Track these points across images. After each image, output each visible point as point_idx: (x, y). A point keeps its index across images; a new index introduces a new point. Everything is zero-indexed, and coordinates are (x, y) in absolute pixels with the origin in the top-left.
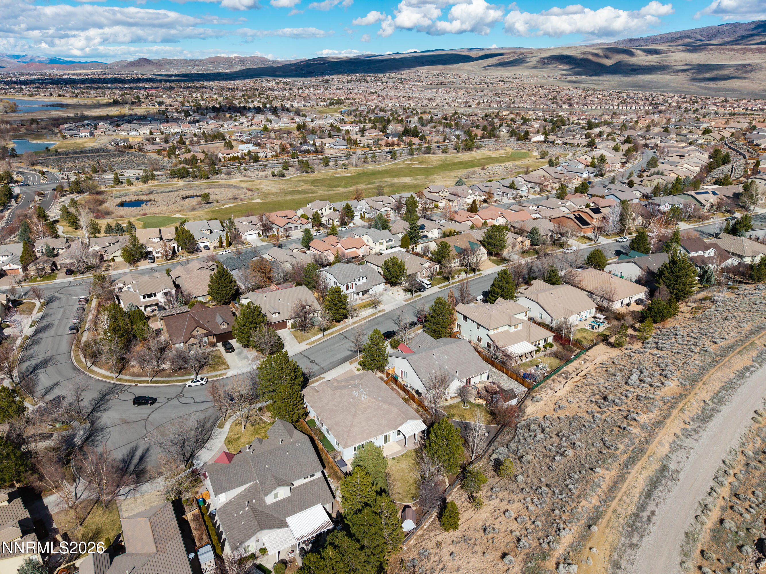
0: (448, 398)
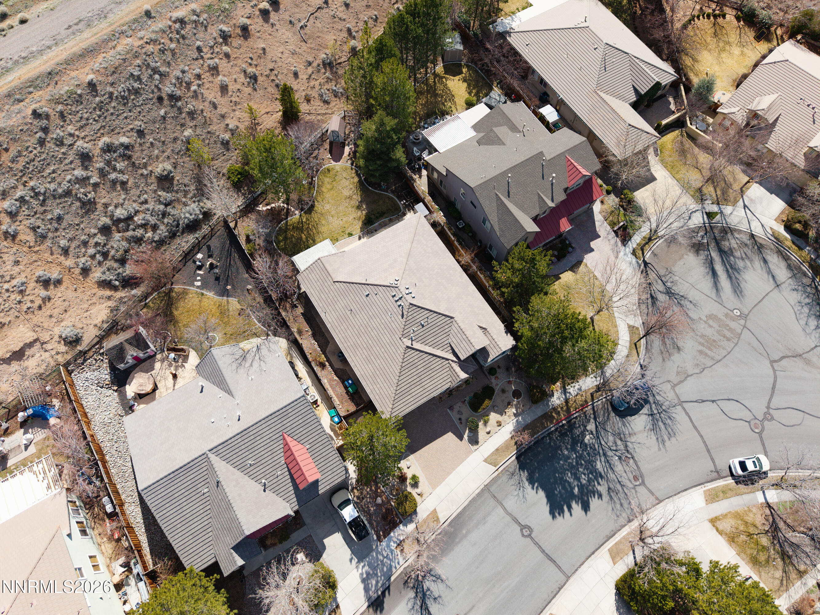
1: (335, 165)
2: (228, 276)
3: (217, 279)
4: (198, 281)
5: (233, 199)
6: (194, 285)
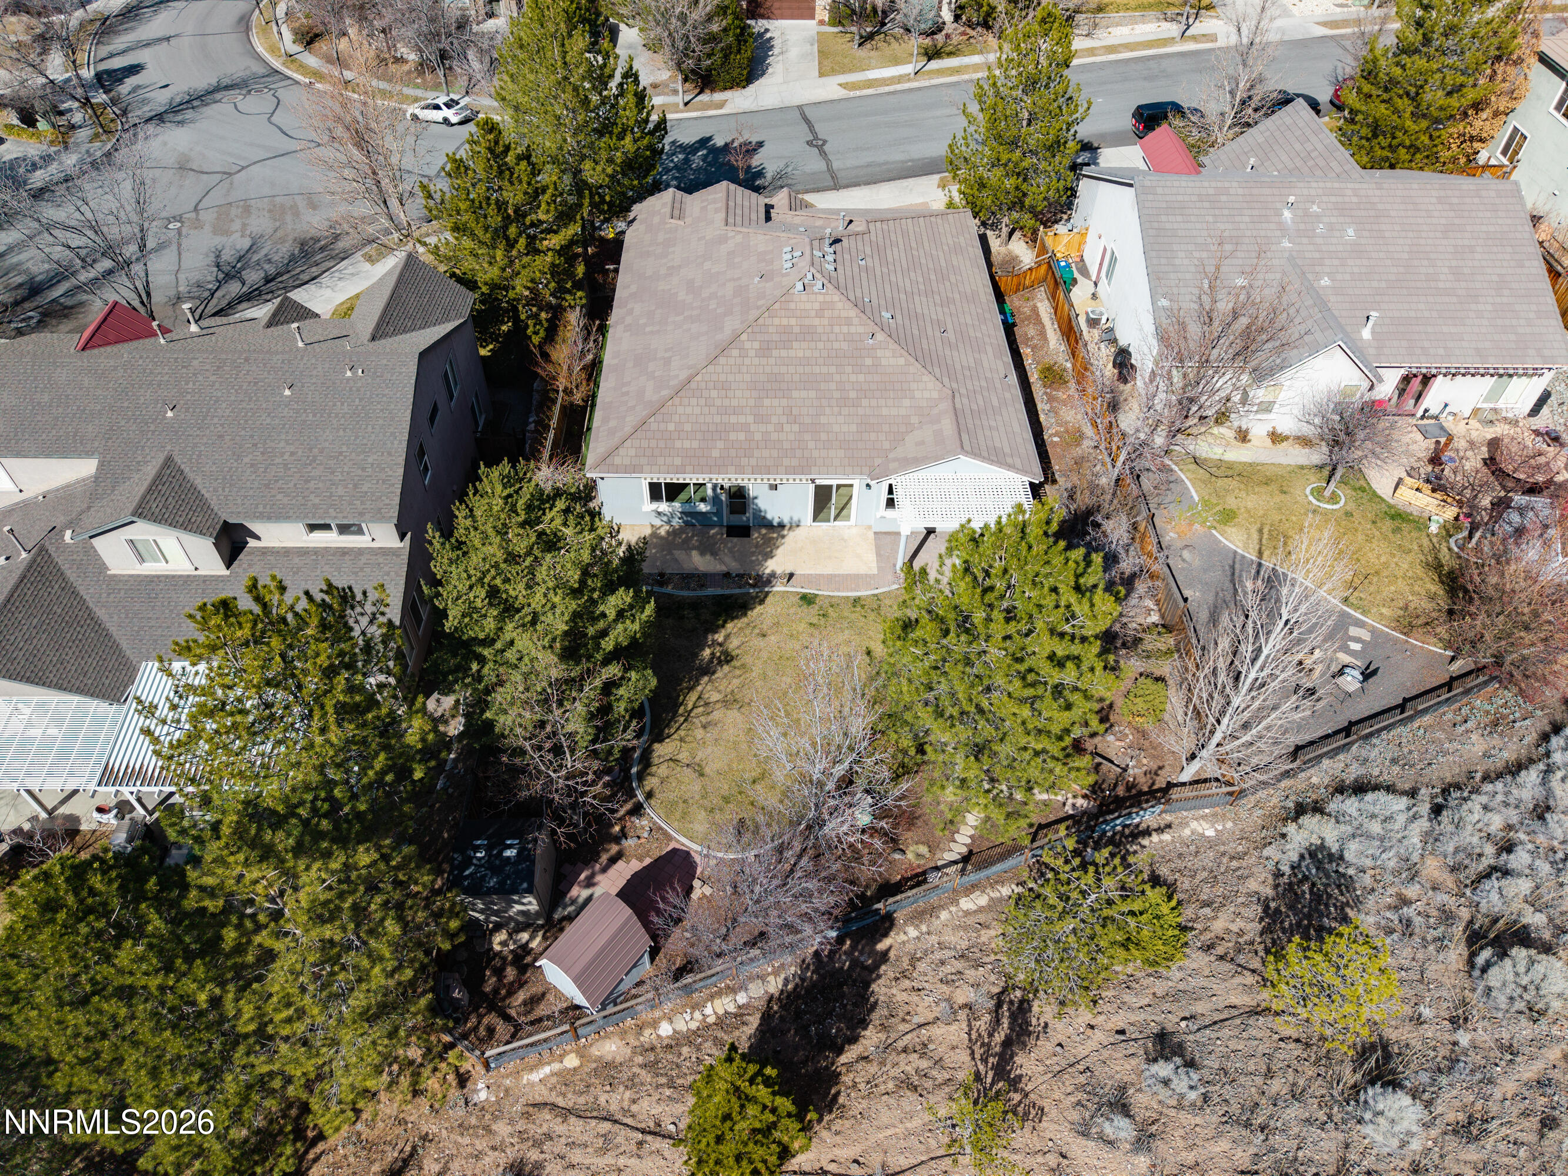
0: (1259, 430)
1: (705, 841)
4: (1357, 640)
6: (1373, 631)
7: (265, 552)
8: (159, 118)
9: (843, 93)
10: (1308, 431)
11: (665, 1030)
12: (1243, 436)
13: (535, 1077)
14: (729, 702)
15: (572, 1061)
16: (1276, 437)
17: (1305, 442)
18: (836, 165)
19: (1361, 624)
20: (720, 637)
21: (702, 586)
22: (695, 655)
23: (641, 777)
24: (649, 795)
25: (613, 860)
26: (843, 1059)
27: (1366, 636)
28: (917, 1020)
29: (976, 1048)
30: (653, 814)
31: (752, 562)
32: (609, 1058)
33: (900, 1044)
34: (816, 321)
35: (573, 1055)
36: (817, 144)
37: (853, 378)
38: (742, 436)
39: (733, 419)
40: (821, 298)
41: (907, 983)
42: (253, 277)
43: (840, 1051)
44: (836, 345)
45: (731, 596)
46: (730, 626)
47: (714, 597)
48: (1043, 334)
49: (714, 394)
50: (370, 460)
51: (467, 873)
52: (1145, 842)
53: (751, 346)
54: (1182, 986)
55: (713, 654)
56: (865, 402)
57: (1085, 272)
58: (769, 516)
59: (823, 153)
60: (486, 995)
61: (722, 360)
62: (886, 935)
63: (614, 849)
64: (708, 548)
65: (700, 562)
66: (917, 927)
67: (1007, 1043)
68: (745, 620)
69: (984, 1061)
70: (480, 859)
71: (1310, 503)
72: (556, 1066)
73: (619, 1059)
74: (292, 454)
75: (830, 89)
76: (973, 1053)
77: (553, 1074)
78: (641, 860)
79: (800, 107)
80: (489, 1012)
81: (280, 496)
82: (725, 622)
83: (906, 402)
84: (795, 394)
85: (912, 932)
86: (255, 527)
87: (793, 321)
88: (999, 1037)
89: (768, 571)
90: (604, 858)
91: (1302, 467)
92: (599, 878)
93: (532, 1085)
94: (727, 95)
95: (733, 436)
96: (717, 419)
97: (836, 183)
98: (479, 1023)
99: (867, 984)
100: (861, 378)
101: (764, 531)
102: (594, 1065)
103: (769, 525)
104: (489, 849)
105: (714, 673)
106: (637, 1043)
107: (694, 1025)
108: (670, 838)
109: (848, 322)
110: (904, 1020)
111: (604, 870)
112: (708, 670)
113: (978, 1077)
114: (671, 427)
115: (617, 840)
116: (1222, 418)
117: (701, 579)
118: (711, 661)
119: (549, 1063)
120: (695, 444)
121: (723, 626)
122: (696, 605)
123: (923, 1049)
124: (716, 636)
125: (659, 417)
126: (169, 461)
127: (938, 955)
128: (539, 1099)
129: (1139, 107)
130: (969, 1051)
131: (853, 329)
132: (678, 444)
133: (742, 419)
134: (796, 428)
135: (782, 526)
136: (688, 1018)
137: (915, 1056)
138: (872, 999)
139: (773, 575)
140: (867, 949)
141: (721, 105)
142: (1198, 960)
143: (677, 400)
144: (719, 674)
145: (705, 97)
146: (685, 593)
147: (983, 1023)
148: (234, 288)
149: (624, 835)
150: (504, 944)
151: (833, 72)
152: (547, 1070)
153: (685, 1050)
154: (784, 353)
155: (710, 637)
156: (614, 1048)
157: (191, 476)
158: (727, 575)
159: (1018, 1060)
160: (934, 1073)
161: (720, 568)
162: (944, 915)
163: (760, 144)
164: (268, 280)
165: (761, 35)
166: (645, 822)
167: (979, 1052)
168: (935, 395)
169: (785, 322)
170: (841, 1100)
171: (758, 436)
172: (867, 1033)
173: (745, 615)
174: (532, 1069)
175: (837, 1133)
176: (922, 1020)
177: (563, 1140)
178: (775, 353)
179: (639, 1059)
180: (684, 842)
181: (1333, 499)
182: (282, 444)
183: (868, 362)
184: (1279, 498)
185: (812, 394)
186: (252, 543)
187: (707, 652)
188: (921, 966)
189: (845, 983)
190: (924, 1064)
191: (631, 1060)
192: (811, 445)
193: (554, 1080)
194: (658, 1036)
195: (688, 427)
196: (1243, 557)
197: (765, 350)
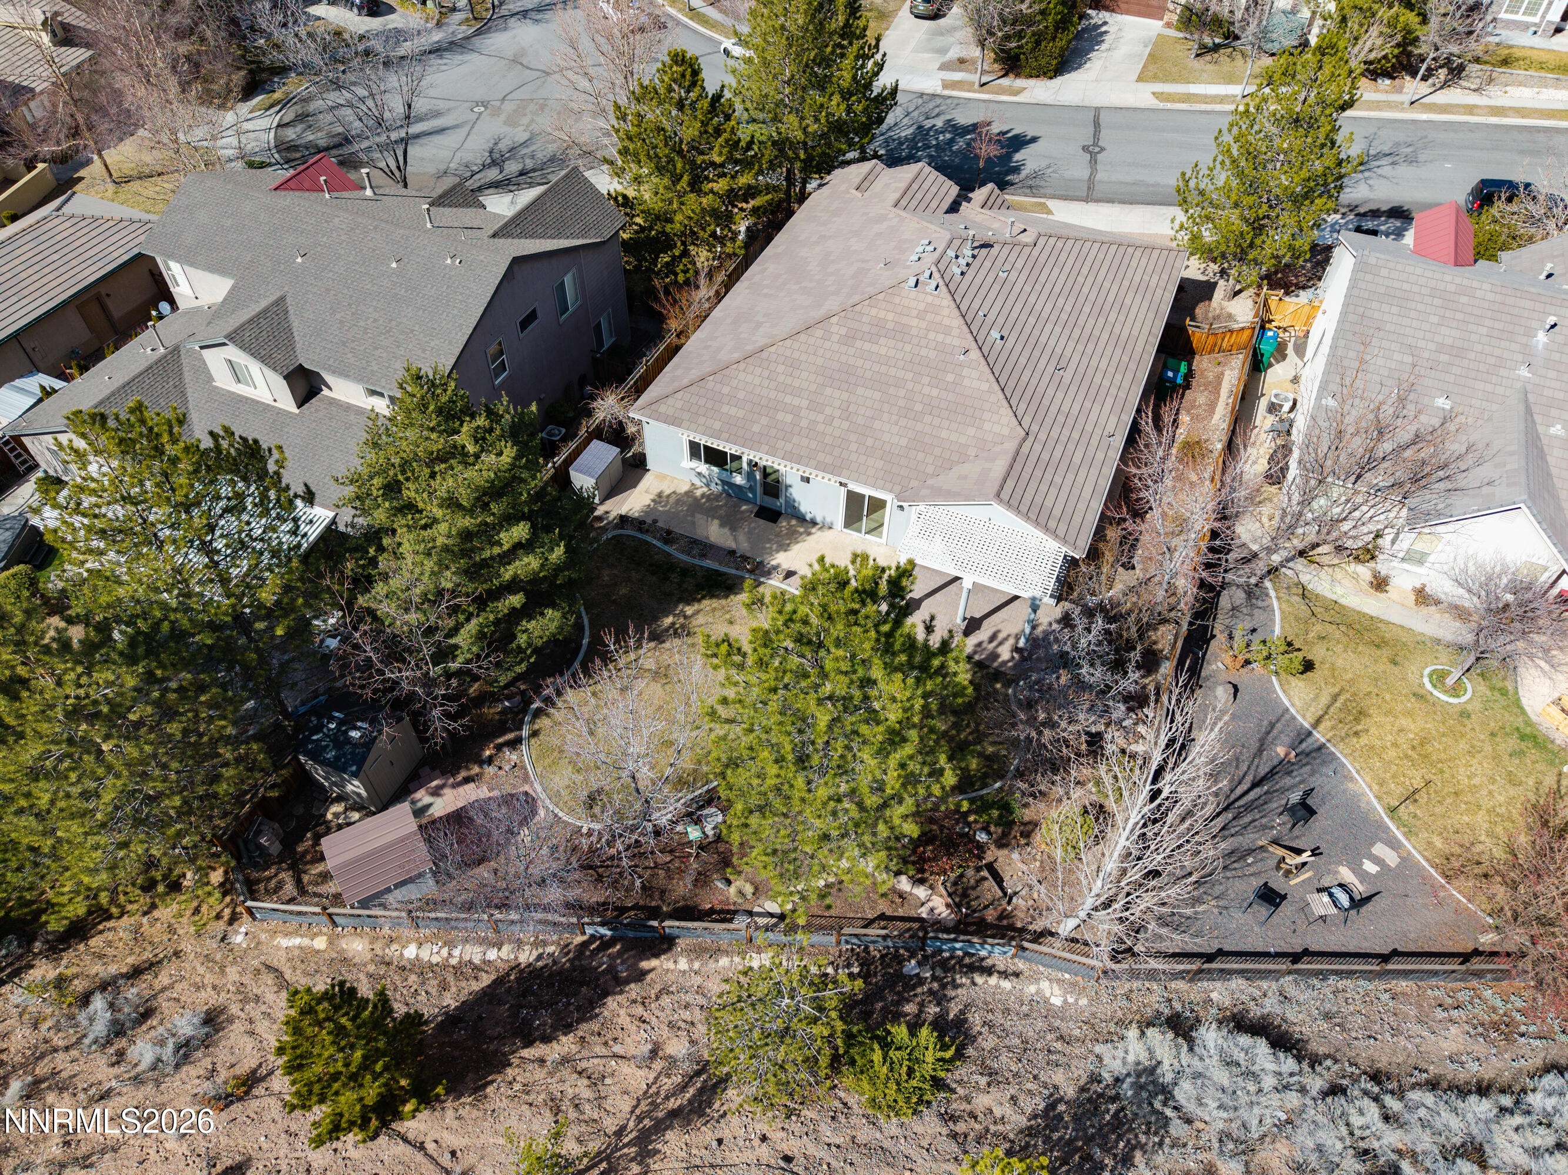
0: (1403, 582)
1: (555, 796)
2: (1255, 785)
3: (1304, 811)
4: (1377, 860)
5: (998, 1018)
6: (1406, 860)
7: (333, 402)
8: (524, 14)
9: (1152, 102)
10: (1468, 601)
11: (411, 952)
12: (1380, 584)
13: (285, 942)
14: (661, 674)
15: (320, 943)
16: (1422, 597)
17: (1460, 613)
18: (1101, 176)
19: (1393, 844)
20: (689, 610)
21: (703, 556)
22: (656, 619)
23: (538, 713)
24: (535, 734)
25: (467, 780)
26: (526, 1053)
27: (1391, 858)
28: (617, 1049)
29: (643, 1103)
30: (525, 754)
31: (765, 548)
32: (350, 955)
33: (584, 1064)
34: (915, 322)
35: (325, 938)
36: (1093, 151)
37: (926, 390)
38: (789, 418)
39: (788, 399)
40: (929, 299)
41: (639, 1010)
42: (512, 168)
43: (529, 1043)
44: (924, 352)
45: (725, 574)
46: (706, 603)
47: (709, 570)
48: (1212, 407)
49: (781, 368)
50: (432, 344)
51: (315, 737)
52: (979, 979)
53: (837, 328)
54: (887, 1144)
55: (673, 624)
56: (928, 419)
57: (1300, 351)
58: (803, 509)
59: (1093, 161)
60: (295, 853)
61: (803, 337)
62: (657, 956)
63: (476, 769)
64: (730, 521)
65: (715, 533)
66: (691, 961)
67: (674, 1114)
68: (723, 602)
69: (640, 1119)
70: (329, 730)
71: (1422, 685)
72: (306, 942)
73: (356, 960)
74: (376, 320)
75: (1143, 96)
76: (636, 1107)
77: (300, 948)
78: (491, 790)
79: (1098, 110)
80: (288, 869)
81: (350, 355)
82: (704, 597)
83: (971, 431)
84: (860, 391)
85: (683, 964)
86: (328, 378)
87: (890, 316)
88: (673, 1104)
89: (774, 563)
90: (463, 774)
91: (1438, 641)
92: (447, 791)
93: (278, 948)
94: (1031, 82)
95: (780, 416)
96: (773, 395)
97: (1090, 194)
98: (276, 875)
99: (606, 994)
100: (935, 392)
101: (794, 522)
102: (334, 955)
103: (801, 519)
104: (341, 723)
105: (664, 642)
106: (380, 953)
107: (435, 959)
108: (526, 779)
109: (947, 331)
110: (606, 1044)
111: (454, 786)
112: (658, 637)
113: (620, 1132)
114: (726, 390)
115: (481, 763)
116: (1368, 554)
117: (705, 548)
118: (667, 630)
119: (302, 936)
120: (741, 413)
121: (699, 601)
122: (686, 571)
123: (595, 1080)
124: (687, 608)
125: (718, 377)
126: (282, 299)
127: (689, 998)
128: (275, 964)
129: (1484, 183)
130: (634, 1103)
131: (948, 340)
132: (725, 409)
133: (796, 401)
134: (846, 425)
135: (814, 523)
136: (435, 949)
137: (586, 1082)
138: (597, 1011)
139: (776, 568)
140: (630, 961)
141: (1018, 92)
142: (929, 1125)
143: (742, 365)
144: (667, 645)
145: (1005, 82)
146: (683, 557)
147: (668, 1083)
148: (493, 174)
149: (490, 761)
150: (336, 815)
151: (1155, 78)
152: (297, 941)
153: (413, 978)
154: (867, 346)
155: (681, 607)
156: (360, 948)
157: (292, 317)
158: (732, 553)
159: (670, 1135)
160: (587, 1107)
161: (731, 544)
162: (724, 961)
163: (1034, 140)
164: (522, 173)
165: (1097, 27)
166: (514, 757)
167: (644, 1107)
168: (1006, 431)
169: (882, 314)
170: (490, 1090)
171: (804, 423)
172: (564, 1039)
173: (727, 597)
174: (287, 934)
175: (459, 1118)
176: (622, 1052)
177: (264, 1008)
178: (858, 344)
179: (371, 968)
180: (537, 789)
181: (1456, 690)
182: (371, 310)
183: (950, 378)
184: (1383, 666)
185: (877, 395)
186: (325, 392)
187: (669, 620)
188: (666, 1000)
189: (588, 984)
190: (587, 1094)
191: (365, 965)
192: (853, 447)
193: (296, 952)
194: (402, 954)
195: (741, 395)
196: (1294, 718)
197: (848, 339)
